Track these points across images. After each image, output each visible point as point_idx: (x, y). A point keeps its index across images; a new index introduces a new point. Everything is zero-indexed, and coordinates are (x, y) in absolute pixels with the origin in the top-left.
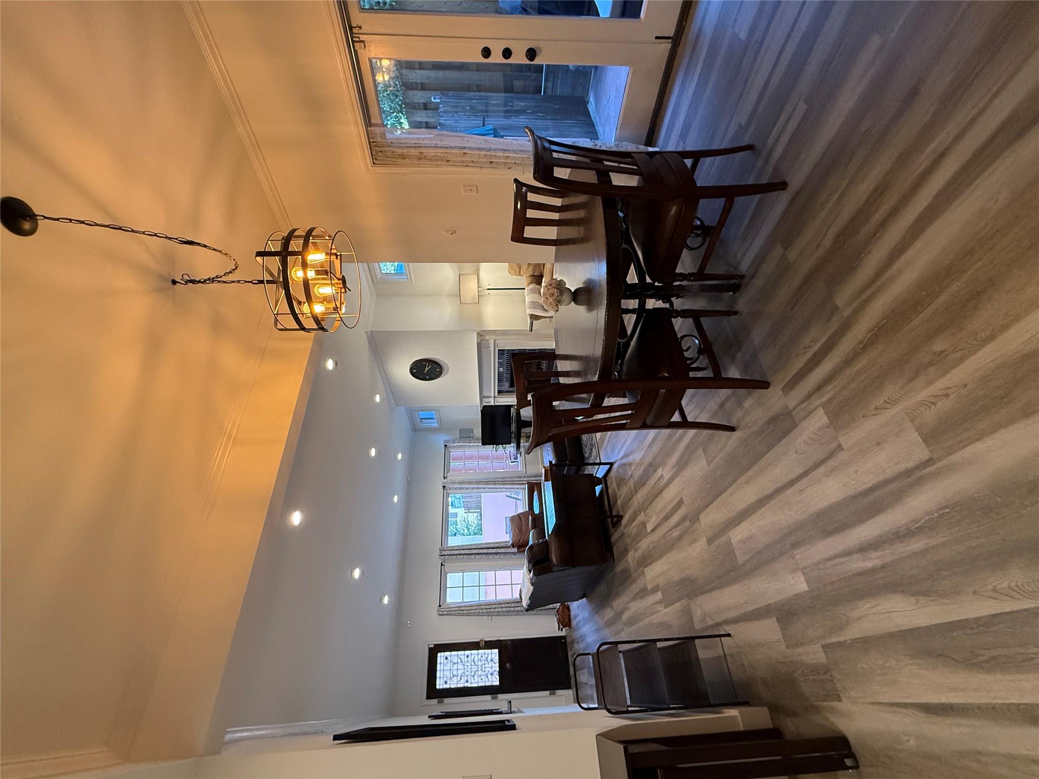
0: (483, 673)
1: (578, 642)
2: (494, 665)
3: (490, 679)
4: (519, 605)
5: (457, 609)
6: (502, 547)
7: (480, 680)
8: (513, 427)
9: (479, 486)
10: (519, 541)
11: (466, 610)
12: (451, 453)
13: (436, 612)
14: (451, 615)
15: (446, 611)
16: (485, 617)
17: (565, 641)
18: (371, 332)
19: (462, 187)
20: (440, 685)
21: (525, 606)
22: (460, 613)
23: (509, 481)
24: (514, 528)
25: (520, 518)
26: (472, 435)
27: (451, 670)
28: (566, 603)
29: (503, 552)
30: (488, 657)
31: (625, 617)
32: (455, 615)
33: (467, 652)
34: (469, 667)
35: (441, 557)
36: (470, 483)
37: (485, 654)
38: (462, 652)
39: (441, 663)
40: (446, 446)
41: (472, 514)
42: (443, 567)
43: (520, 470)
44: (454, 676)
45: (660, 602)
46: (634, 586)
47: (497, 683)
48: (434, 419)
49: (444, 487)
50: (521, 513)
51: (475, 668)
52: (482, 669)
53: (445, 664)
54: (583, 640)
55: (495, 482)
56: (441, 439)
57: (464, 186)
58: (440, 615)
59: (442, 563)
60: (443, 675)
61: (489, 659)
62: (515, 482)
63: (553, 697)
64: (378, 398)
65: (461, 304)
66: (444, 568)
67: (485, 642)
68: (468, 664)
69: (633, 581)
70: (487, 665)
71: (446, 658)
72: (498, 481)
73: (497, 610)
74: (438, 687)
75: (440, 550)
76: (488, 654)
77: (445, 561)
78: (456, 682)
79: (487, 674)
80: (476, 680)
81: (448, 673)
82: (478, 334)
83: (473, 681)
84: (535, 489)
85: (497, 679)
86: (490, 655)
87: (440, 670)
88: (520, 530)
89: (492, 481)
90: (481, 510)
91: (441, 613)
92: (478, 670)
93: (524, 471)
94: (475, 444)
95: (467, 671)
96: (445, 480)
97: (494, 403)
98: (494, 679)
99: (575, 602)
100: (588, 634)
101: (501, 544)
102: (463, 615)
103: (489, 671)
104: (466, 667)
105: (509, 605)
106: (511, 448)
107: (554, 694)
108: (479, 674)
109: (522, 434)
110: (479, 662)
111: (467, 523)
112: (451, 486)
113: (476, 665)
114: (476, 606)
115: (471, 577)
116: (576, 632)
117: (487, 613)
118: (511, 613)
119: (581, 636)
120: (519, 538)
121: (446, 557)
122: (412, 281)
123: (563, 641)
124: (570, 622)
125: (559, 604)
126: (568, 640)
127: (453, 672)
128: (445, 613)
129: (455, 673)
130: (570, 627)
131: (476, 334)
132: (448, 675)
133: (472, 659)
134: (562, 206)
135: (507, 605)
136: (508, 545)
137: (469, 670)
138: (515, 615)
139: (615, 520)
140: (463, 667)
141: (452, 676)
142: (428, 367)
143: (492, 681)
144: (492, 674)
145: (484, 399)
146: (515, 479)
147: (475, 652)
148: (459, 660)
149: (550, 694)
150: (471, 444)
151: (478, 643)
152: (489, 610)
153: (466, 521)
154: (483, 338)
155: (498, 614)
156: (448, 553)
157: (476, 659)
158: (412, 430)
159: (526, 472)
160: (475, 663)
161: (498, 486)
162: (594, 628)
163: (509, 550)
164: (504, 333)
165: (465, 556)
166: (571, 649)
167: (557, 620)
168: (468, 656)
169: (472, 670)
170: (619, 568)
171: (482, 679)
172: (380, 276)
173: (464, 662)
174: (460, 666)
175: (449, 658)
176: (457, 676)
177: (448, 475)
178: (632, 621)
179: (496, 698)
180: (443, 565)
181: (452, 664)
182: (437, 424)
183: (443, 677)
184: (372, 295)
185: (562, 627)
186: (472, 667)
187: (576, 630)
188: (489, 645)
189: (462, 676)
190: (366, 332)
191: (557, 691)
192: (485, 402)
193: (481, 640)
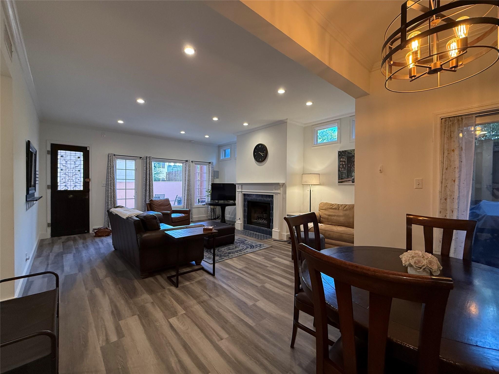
0: (67, 180)
1: (83, 243)
2: (72, 187)
3: (62, 185)
4: (113, 206)
5: (112, 165)
6: (150, 194)
7: (62, 178)
8: (221, 202)
9: (187, 181)
10: (154, 205)
11: (111, 171)
12: (205, 166)
13: (110, 152)
14: (108, 161)
15: (111, 159)
16: (106, 182)
17: (86, 233)
18: (286, 122)
19: (421, 178)
20: (61, 153)
21: (111, 210)
22: (109, 167)
23: (189, 198)
24: (162, 201)
25: (168, 205)
26: (215, 178)
27: (71, 160)
28: (111, 233)
29: (147, 194)
30: (78, 183)
31: (98, 291)
32: (108, 164)
33: (82, 171)
34: (72, 172)
35: (146, 157)
36: (189, 176)
37: (80, 182)
38: (82, 168)
39: (76, 154)
40: (210, 163)
41: (166, 176)
42: (140, 158)
43: (195, 204)
44: (66, 161)
45: (107, 340)
46: (123, 302)
47: (59, 189)
48: (225, 157)
49: (187, 161)
50: (171, 205)
51: (71, 175)
52: (69, 179)
53: (75, 157)
54: (84, 247)
55: (189, 190)
56: (214, 161)
57: (422, 179)
58: (108, 155)
59: (141, 157)
60: (67, 155)
61: (77, 184)
62: (188, 201)
63: (46, 225)
64: (246, 124)
65: (302, 174)
66: (138, 159)
67: (89, 182)
68: (74, 171)
69: (127, 301)
70: (72, 183)
71: (79, 158)
72: (189, 192)
73: (110, 190)
74: (59, 151)
75: (149, 157)
76: (80, 183)
77: (143, 159)
78: (62, 162)
79: (66, 183)
80: (62, 176)
81: (68, 158)
82: (284, 183)
83: (62, 173)
84: (186, 215)
85: (62, 189)
86: (79, 185)
87: (71, 153)
88: (161, 205)
89: (189, 188)
90: (167, 181)
91: (110, 155)
92: (69, 177)
93: (194, 207)
94: (210, 179)
95: (69, 170)
96: (190, 162)
97: (237, 191)
98: (62, 187)
99: (111, 241)
100: (88, 253)
101: (152, 193)
102: (108, 169)
103: (68, 184)
104: (72, 169)
105: (112, 197)
106: (208, 199)
107: (48, 226)
108: (67, 178)
109: (215, 206)
110: (75, 178)
111: (159, 173)
112: (187, 165)
113: (73, 176)
114: (113, 177)
115: (132, 175)
116: (91, 242)
117: (108, 184)
118: (107, 198)
119: (87, 246)
120: (155, 204)
121: (145, 160)
122: (313, 147)
123: (86, 231)
124: (98, 237)
125: (111, 229)
126: (86, 235)
127: (69, 161)
128: (110, 158)
129: (69, 162)
130: (95, 236)
131: (284, 182)
132: (67, 158)
133: (77, 174)
134: (450, 257)
135: (112, 196)
136: (151, 197)
137: (70, 171)
138: (105, 201)
139: (174, 279)
140: (72, 167)
141: (66, 160)
142: (262, 154)
143: (61, 186)
144: (65, 186)
145: (241, 186)
146: (190, 202)
147: (82, 176)
148: (77, 165)
149: (48, 224)
150: (210, 177)
151: (88, 177)
152: (110, 185)
153: (160, 173)
154: (281, 186)
155: (107, 191)
156: (148, 162)
157: (77, 176)
158: (219, 145)
159: (193, 208)
160: (74, 175)
161: (186, 192)
162: (91, 258)
163: (148, 198)
164: (284, 199)
165: (145, 171)
166: (79, 237)
167: (100, 228)
168: (79, 171)
169: (70, 173)
170: (137, 284)
171: (62, 179)
172: (316, 129)
173: (76, 169)
174: (73, 166)
175: (79, 159)
176: (66, 164)
177: (193, 163)
178: (93, 299)
179: (48, 188)
180: (140, 159)
181: (75, 161)
182: (222, 158)
183: (66, 155)
184: (305, 124)
185: (96, 231)
186: (72, 173)
187: (92, 241)
188: (86, 184)
189: (66, 167)
190: (287, 119)
191: (50, 228)
192: (238, 186)
193: (90, 179)
